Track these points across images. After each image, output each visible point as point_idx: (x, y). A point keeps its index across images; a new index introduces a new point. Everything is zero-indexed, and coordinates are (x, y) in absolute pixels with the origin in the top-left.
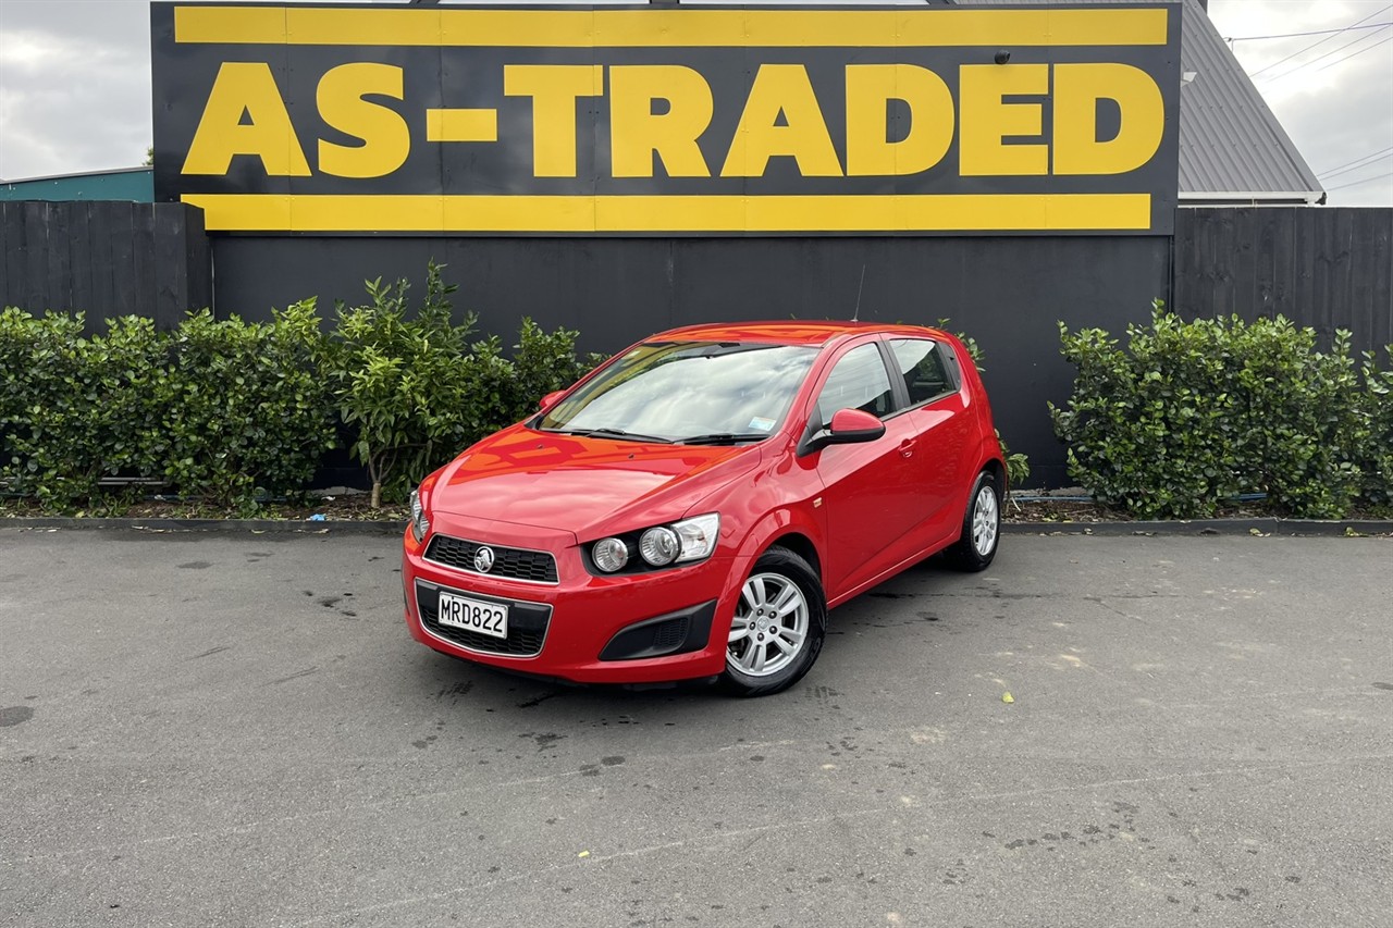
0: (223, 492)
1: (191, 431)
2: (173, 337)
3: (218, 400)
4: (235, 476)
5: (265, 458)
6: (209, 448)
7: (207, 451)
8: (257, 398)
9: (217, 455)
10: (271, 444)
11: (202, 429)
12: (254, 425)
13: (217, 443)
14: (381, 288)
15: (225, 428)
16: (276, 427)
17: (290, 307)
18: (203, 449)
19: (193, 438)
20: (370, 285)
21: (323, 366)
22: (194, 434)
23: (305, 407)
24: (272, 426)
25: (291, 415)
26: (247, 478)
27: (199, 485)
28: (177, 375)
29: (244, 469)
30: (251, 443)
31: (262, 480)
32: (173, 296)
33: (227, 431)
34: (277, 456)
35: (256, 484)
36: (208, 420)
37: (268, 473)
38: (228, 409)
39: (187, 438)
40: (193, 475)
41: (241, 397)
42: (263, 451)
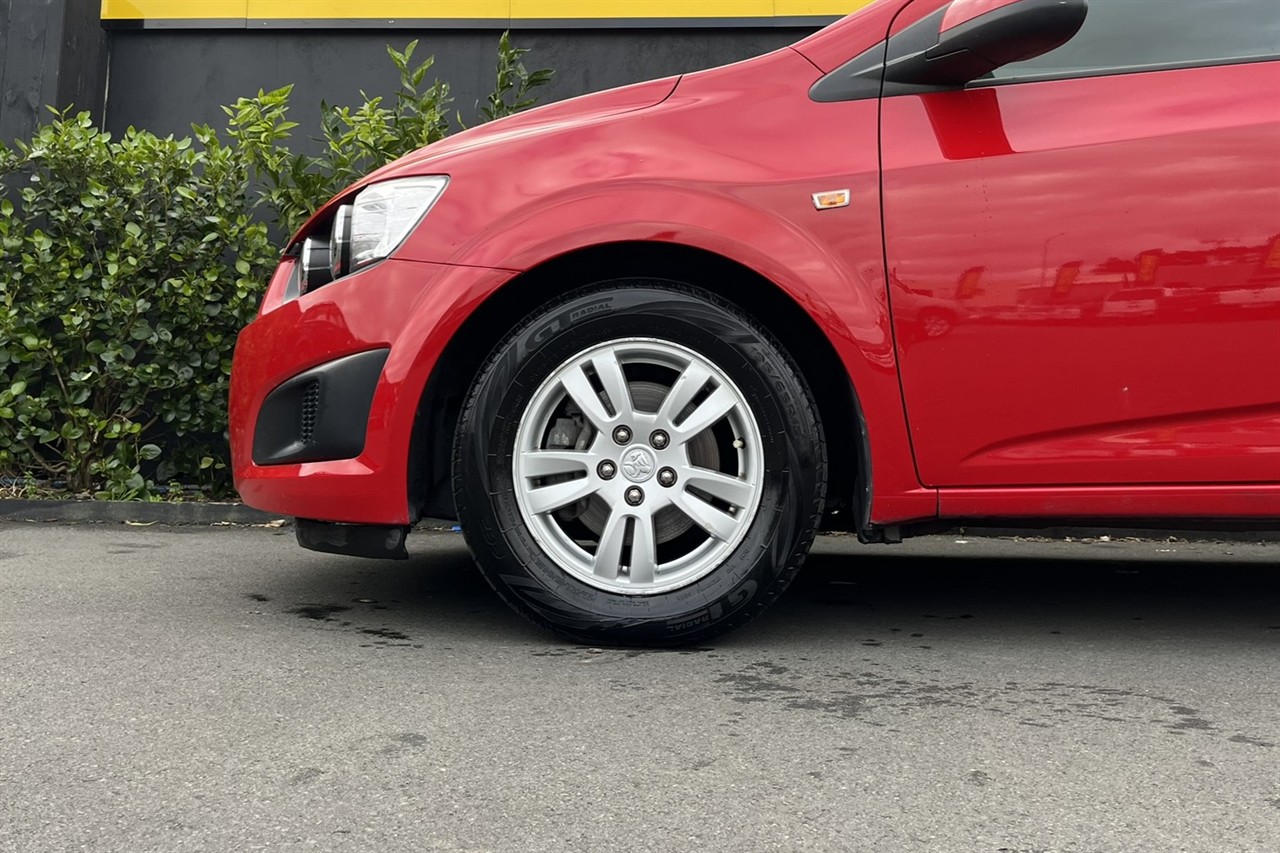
0: (78, 456)
1: (29, 329)
2: (19, 152)
3: (89, 271)
4: (104, 423)
5: (168, 383)
6: (60, 366)
7: (56, 372)
8: (162, 266)
9: (74, 376)
10: (183, 358)
11: (49, 326)
12: (152, 318)
13: (76, 356)
14: (415, 61)
15: (94, 323)
16: (193, 321)
17: (241, 100)
18: (48, 367)
19: (31, 341)
20: (398, 55)
21: (292, 214)
22: (35, 334)
23: (254, 285)
24: (186, 320)
25: (223, 301)
26: (128, 425)
27: (34, 439)
28: (15, 222)
29: (125, 407)
30: (145, 353)
31: (157, 431)
32: (29, 108)
33: (98, 334)
34: (191, 381)
35: (145, 438)
36: (63, 308)
37: (170, 417)
38: (105, 284)
39: (20, 342)
40: (22, 418)
41: (132, 261)
42: (164, 370)
